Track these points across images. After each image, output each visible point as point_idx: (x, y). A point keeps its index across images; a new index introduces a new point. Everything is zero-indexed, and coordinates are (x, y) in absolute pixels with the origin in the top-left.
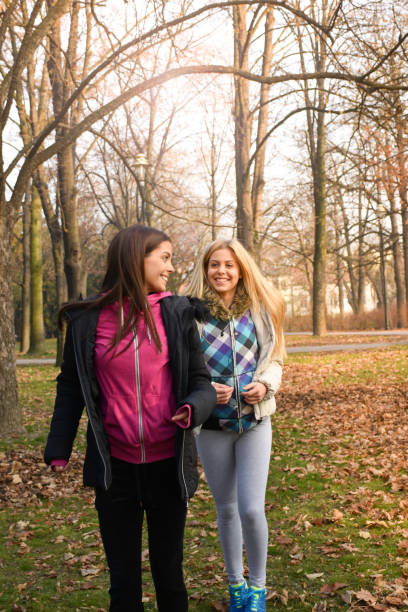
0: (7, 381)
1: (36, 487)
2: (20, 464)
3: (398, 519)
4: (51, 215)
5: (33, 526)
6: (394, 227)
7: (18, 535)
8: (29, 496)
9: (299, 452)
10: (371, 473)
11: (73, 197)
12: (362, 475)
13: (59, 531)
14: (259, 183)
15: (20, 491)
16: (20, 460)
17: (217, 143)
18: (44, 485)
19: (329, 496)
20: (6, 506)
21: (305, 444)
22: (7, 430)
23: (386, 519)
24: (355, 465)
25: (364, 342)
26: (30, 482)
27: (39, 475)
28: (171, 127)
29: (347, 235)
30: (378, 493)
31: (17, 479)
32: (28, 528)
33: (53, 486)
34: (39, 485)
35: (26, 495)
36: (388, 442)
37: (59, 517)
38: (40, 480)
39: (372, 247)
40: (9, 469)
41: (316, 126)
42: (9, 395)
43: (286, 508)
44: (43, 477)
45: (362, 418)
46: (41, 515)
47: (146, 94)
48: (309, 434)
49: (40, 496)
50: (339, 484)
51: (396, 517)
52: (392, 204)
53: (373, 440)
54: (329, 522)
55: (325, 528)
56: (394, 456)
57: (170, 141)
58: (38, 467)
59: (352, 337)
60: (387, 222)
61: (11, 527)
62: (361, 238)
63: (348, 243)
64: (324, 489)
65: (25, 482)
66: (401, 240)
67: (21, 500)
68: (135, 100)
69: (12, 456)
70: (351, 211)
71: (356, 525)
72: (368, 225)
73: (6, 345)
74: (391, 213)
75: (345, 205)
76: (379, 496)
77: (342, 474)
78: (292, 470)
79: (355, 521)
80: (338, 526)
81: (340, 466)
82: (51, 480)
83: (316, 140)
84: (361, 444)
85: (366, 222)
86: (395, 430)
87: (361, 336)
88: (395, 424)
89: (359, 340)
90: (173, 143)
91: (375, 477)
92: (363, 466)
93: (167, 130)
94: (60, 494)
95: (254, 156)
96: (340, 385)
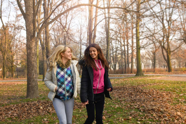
0: (35, 83)
1: (46, 110)
2: (41, 104)
3: (146, 119)
4: (42, 43)
5: (48, 120)
6: (125, 49)
7: (45, 122)
8: (45, 112)
9: (113, 102)
10: (134, 107)
11: (49, 38)
12: (132, 108)
13: (56, 121)
14: (95, 36)
15: (43, 111)
16: (41, 103)
17: (82, 27)
18: (49, 109)
19: (125, 113)
20: (40, 115)
21: (113, 100)
22: (35, 96)
23: (143, 119)
24: (129, 105)
25: (119, 77)
26: (45, 109)
27: (47, 107)
28: (71, 23)
29: (113, 51)
30: (138, 112)
31: (41, 108)
32: (47, 120)
33: (51, 110)
34: (47, 109)
35: (44, 112)
36: (135, 100)
37: (54, 117)
38: (47, 108)
39: (119, 54)
40: (39, 105)
41: (107, 23)
42: (36, 87)
43: (115, 116)
44: (48, 107)
45: (126, 94)
46: (50, 117)
47: (65, 14)
48: (113, 97)
49: (48, 112)
50: (126, 110)
51: (145, 118)
52: (124, 43)
53: (131, 99)
54: (128, 119)
55: (127, 121)
56: (138, 103)
57: (70, 26)
58: (46, 105)
59: (115, 75)
60: (123, 48)
61: (42, 120)
62: (116, 52)
63: (113, 53)
64: (123, 111)
65: (43, 109)
66: (126, 52)
67: (43, 113)
68: (63, 16)
69: (39, 102)
70: (114, 45)
71: (135, 120)
72: (118, 48)
73: (35, 74)
74: (124, 46)
75: (112, 43)
76: (138, 113)
77: (126, 107)
78: (113, 106)
79: (135, 119)
80: (131, 120)
81: (125, 105)
82: (50, 108)
83: (107, 26)
84: (128, 100)
85: (118, 47)
86: (136, 97)
87: (118, 75)
88: (135, 95)
89: (118, 76)
90: (71, 26)
91: (135, 108)
92: (131, 105)
93: (70, 23)
94: (53, 112)
95: (94, 29)
96: (117, 86)
